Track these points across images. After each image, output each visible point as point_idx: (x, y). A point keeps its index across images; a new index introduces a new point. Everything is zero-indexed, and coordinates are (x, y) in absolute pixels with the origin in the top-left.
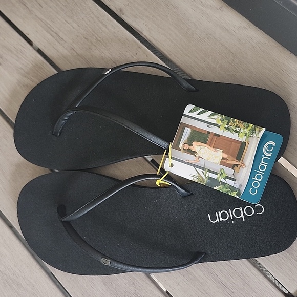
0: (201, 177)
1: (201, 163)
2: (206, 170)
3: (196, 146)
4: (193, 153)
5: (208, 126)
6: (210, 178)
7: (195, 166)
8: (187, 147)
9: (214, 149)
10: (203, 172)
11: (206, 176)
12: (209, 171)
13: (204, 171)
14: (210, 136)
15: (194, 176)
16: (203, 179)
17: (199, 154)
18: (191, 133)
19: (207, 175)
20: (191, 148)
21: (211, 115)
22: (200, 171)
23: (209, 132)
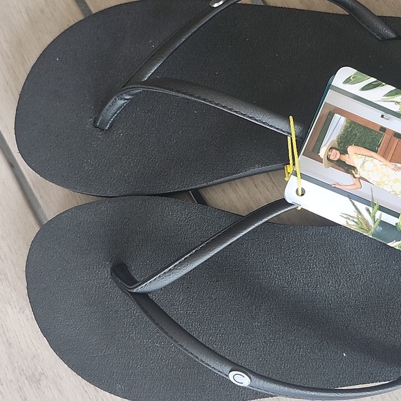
0: (364, 219)
1: (365, 191)
2: (376, 207)
3: (355, 156)
4: (349, 169)
5: (382, 116)
6: (383, 223)
7: (351, 196)
8: (335, 155)
9: (392, 165)
10: (368, 210)
11: (374, 218)
12: (382, 209)
13: (371, 209)
14: (386, 137)
15: (348, 217)
16: (367, 223)
17: (361, 172)
18: (346, 129)
19: (377, 216)
20: (345, 158)
21: (390, 94)
22: (362, 207)
23: (383, 129)
